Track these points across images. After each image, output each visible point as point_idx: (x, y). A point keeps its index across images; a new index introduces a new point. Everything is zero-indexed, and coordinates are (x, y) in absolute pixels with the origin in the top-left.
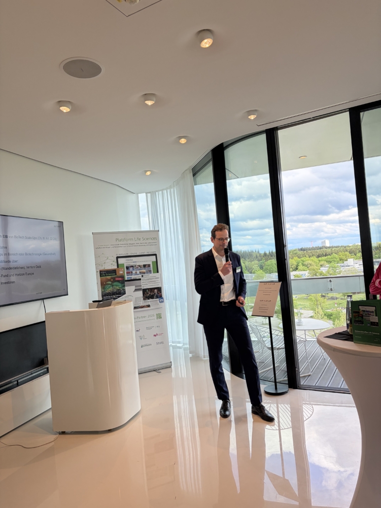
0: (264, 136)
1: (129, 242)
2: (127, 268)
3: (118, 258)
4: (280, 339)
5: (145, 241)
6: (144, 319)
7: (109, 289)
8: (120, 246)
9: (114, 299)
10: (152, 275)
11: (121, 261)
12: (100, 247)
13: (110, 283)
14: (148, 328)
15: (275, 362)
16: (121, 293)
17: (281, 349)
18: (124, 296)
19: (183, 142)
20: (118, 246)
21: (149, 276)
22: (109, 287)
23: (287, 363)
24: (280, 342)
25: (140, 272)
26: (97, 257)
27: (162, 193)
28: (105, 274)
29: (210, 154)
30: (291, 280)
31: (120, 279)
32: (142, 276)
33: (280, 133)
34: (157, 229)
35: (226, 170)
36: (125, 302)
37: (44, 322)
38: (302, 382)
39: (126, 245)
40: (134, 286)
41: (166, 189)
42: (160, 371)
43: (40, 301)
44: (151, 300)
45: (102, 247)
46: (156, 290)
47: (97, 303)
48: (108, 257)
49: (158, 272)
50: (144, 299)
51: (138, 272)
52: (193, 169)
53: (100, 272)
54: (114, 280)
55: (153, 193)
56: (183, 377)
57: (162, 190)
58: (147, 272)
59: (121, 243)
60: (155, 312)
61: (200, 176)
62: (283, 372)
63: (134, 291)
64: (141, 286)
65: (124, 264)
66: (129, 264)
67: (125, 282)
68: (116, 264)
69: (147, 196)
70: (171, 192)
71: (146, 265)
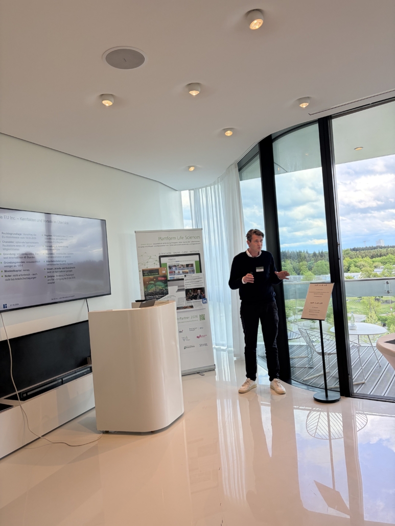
0: (316, 127)
1: (171, 241)
2: (170, 267)
3: (160, 257)
4: (331, 344)
5: (187, 240)
6: (187, 320)
7: (152, 289)
8: (162, 245)
9: (157, 299)
10: (195, 275)
11: (164, 260)
12: (143, 246)
13: (153, 282)
14: (191, 330)
15: (326, 367)
16: (164, 293)
17: (332, 354)
18: (167, 296)
19: (229, 135)
21: (192, 276)
22: (152, 287)
23: (339, 369)
24: (332, 347)
25: (183, 272)
26: (139, 256)
27: (206, 190)
28: (147, 273)
29: (258, 146)
30: (344, 281)
31: (163, 279)
32: (185, 276)
33: (335, 122)
34: (200, 228)
35: (275, 165)
36: (167, 302)
37: (88, 321)
38: (356, 390)
39: (169, 244)
40: (177, 286)
41: (210, 186)
42: (204, 373)
43: (83, 301)
44: (194, 300)
45: (145, 246)
46: (199, 291)
47: (140, 303)
48: (151, 256)
49: (201, 272)
50: (187, 300)
51: (181, 272)
52: (239, 164)
53: (143, 271)
54: (157, 280)
55: (196, 190)
56: (227, 380)
57: (206, 187)
58: (190, 272)
59: (163, 242)
60: (199, 313)
61: (246, 171)
62: (335, 379)
63: (177, 292)
64: (184, 286)
65: (166, 264)
66: (172, 263)
67: (168, 282)
68: (159, 263)
69: (190, 193)
70: (215, 188)
71: (189, 265)
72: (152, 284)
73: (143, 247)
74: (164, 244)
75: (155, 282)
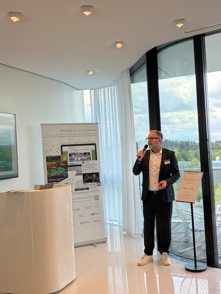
0: (192, 42)
1: (72, 133)
2: (70, 155)
3: (62, 146)
5: (86, 132)
6: (83, 200)
7: (54, 173)
8: (64, 136)
9: (58, 181)
10: (92, 162)
11: (65, 149)
13: (55, 167)
15: (196, 243)
16: (64, 177)
18: (67, 179)
19: (119, 47)
20: (63, 136)
21: (89, 163)
22: (54, 172)
25: (81, 159)
26: (44, 145)
27: (104, 90)
28: (51, 159)
29: (145, 56)
31: (64, 164)
32: (83, 162)
33: (207, 39)
39: (70, 136)
40: (76, 171)
41: (108, 87)
42: (97, 245)
46: (94, 175)
49: (96, 159)
52: (130, 70)
53: (47, 158)
54: (59, 165)
57: (104, 87)
59: (66, 133)
60: (93, 194)
61: (136, 76)
63: (76, 175)
64: (81, 171)
65: (67, 152)
66: (72, 151)
67: (68, 168)
68: (61, 151)
69: (90, 92)
70: (111, 88)
71: (86, 153)
72: (55, 169)
73: (47, 137)
74: (66, 136)
75: (57, 167)
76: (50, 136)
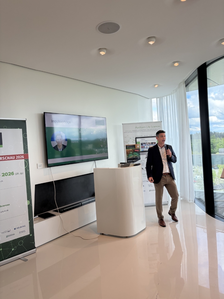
1: (143, 129)
2: (142, 144)
3: (136, 138)
5: (152, 128)
8: (138, 131)
9: (134, 162)
11: (138, 140)
12: (126, 132)
13: (132, 152)
16: (137, 159)
18: (140, 160)
19: (176, 65)
20: (137, 131)
22: (131, 155)
26: (124, 137)
27: (167, 98)
28: (129, 147)
29: (197, 71)
31: (137, 151)
34: (161, 121)
37: (93, 173)
39: (141, 131)
41: (169, 95)
43: (93, 162)
48: (131, 138)
52: (185, 82)
53: (126, 146)
54: (134, 151)
55: (161, 98)
57: (166, 96)
59: (138, 129)
63: (145, 158)
65: (140, 142)
66: (143, 142)
67: (140, 153)
68: (135, 142)
69: (157, 100)
70: (172, 96)
71: (153, 143)
72: (131, 153)
76: (128, 132)
